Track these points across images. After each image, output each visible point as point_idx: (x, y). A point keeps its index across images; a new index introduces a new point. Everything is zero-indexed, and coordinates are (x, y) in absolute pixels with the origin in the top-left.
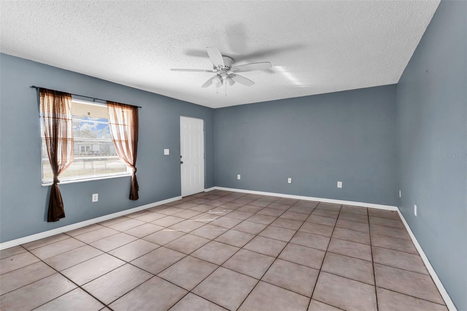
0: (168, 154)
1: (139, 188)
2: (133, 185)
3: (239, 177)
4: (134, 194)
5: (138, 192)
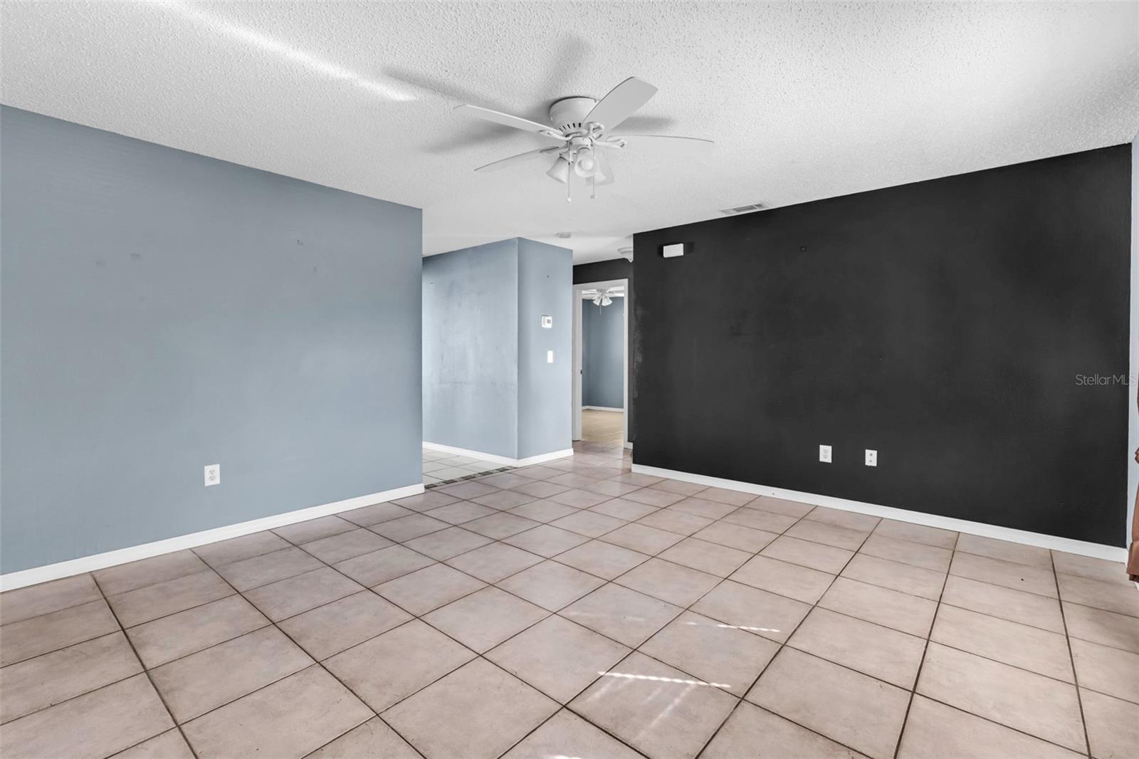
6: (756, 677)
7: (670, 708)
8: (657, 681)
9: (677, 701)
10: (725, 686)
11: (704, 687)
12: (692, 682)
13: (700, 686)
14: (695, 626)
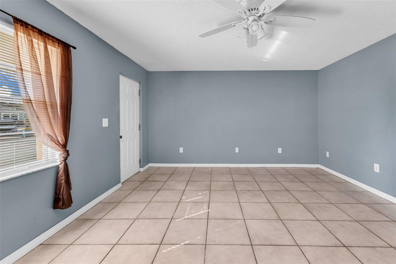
0: (107, 126)
1: (71, 185)
2: (63, 181)
3: (181, 150)
4: (65, 197)
5: (71, 191)
6: (169, 226)
7: (188, 210)
8: (195, 214)
9: (187, 212)
10: (177, 220)
11: (183, 218)
12: (186, 217)
13: (184, 217)
14: (197, 237)
